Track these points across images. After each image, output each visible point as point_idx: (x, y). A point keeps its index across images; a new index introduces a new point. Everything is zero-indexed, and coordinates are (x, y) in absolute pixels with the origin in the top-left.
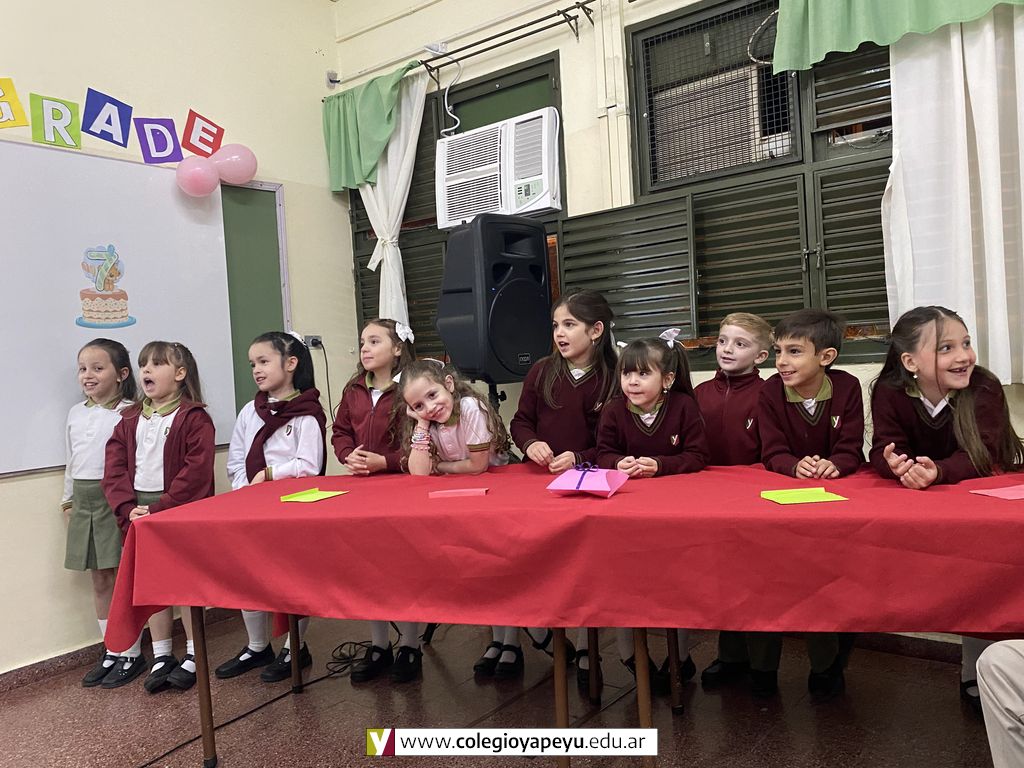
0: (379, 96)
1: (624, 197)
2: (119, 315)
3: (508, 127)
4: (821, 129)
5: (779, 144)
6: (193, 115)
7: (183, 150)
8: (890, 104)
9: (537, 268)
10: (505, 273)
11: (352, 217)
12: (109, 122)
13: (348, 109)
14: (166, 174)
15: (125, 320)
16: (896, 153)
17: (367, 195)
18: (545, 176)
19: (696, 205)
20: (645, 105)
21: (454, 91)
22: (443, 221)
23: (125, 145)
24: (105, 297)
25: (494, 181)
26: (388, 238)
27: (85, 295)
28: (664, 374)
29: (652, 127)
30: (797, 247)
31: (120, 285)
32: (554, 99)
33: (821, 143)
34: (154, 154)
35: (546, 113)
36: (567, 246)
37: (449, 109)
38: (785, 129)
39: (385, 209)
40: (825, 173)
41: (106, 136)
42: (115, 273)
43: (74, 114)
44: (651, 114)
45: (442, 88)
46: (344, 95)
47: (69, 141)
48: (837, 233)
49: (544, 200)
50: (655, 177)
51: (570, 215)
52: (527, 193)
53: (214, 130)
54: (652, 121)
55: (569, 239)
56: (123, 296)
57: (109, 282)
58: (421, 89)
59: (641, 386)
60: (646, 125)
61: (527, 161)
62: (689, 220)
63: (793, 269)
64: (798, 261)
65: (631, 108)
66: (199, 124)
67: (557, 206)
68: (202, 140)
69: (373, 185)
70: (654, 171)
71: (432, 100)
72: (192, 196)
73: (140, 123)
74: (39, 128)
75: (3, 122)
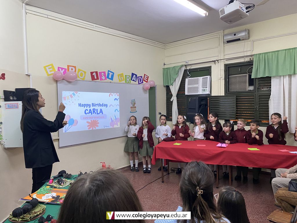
0: (175, 70)
1: (223, 94)
2: (135, 110)
3: (201, 79)
4: (260, 87)
5: (252, 88)
6: (145, 75)
7: (143, 81)
8: (271, 85)
9: (206, 105)
10: (201, 106)
11: (166, 90)
12: (134, 78)
13: (169, 71)
14: (141, 86)
16: (272, 93)
17: (171, 87)
18: (208, 88)
19: (236, 97)
20: (227, 78)
21: (190, 70)
22: (186, 93)
23: (136, 82)
24: (133, 108)
25: (197, 88)
26: (175, 95)
27: (131, 107)
28: (230, 128)
29: (229, 82)
30: (254, 106)
31: (135, 106)
32: (210, 74)
33: (259, 90)
34: (140, 83)
35: (208, 77)
36: (211, 101)
37: (188, 73)
38: (253, 85)
39: (174, 90)
40: (260, 95)
41: (134, 80)
42: (135, 104)
43: (130, 77)
44: (228, 80)
45: (187, 69)
46: (167, 68)
47: (129, 82)
48: (261, 105)
49: (207, 92)
50: (229, 91)
51: (212, 95)
52: (204, 91)
53: (147, 77)
54: (229, 81)
55: (212, 100)
56: (135, 107)
57: (134, 105)
58: (183, 69)
59: (226, 129)
60: (227, 82)
61: (204, 85)
62: (235, 100)
63: (253, 110)
64: (254, 109)
65: (225, 78)
67: (210, 93)
68: (146, 79)
69: (172, 85)
70: (229, 90)
71: (186, 71)
72: (144, 90)
73: (138, 77)
74: (126, 80)
75: (122, 80)
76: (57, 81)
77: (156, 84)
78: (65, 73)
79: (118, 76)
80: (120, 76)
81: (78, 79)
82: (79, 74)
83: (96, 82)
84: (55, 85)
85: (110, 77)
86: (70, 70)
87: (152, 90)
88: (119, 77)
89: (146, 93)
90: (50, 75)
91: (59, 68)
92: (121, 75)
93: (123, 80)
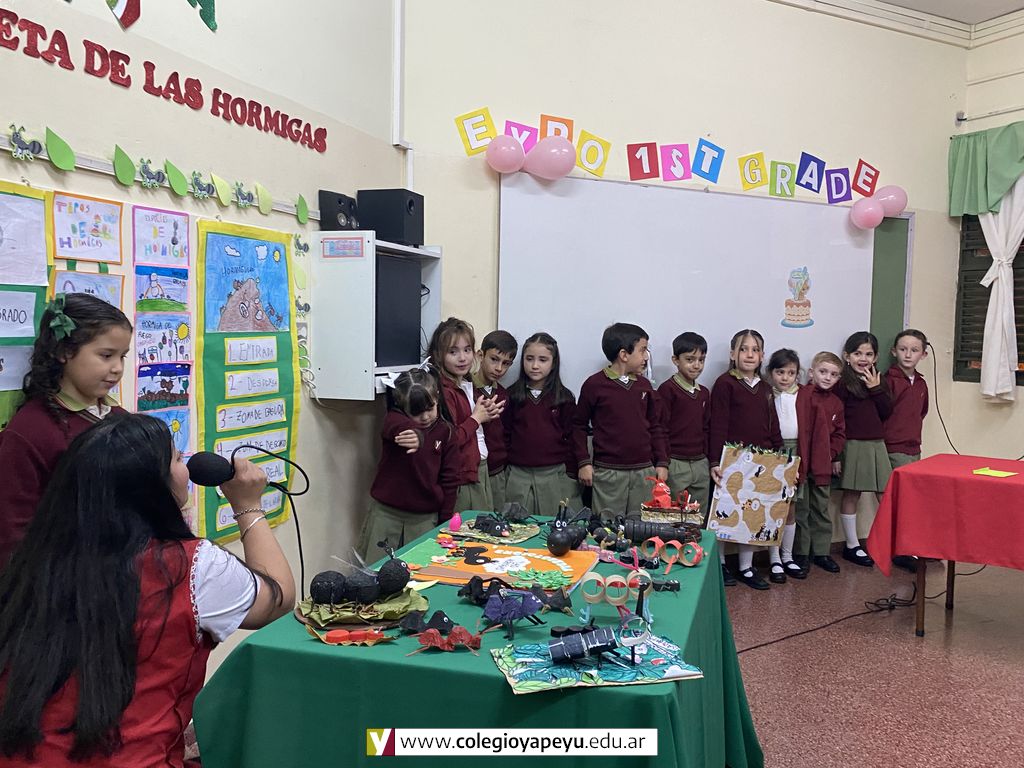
0: (1015, 139)
2: (804, 318)
6: (861, 162)
7: (853, 192)
11: (962, 236)
12: (811, 176)
13: (980, 147)
14: (841, 211)
15: (808, 322)
17: (986, 222)
23: (818, 192)
24: (798, 305)
26: (1004, 260)
27: (789, 304)
31: (808, 296)
34: (835, 196)
39: (1004, 234)
41: (808, 186)
42: (806, 288)
43: (793, 173)
46: (975, 135)
47: (788, 193)
53: (873, 173)
56: (808, 304)
57: (801, 295)
66: (864, 169)
68: (865, 182)
69: (996, 213)
72: (855, 229)
73: (829, 173)
74: (773, 184)
75: (755, 183)
76: (500, 174)
77: (911, 206)
78: (530, 143)
79: (743, 162)
80: (747, 167)
81: (577, 170)
82: (584, 152)
83: (646, 186)
84: (492, 191)
85: (706, 168)
86: (550, 133)
87: (891, 230)
88: (742, 167)
89: (860, 245)
90: (479, 150)
91: (509, 125)
92: (755, 161)
93: (761, 183)
